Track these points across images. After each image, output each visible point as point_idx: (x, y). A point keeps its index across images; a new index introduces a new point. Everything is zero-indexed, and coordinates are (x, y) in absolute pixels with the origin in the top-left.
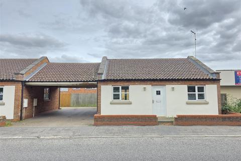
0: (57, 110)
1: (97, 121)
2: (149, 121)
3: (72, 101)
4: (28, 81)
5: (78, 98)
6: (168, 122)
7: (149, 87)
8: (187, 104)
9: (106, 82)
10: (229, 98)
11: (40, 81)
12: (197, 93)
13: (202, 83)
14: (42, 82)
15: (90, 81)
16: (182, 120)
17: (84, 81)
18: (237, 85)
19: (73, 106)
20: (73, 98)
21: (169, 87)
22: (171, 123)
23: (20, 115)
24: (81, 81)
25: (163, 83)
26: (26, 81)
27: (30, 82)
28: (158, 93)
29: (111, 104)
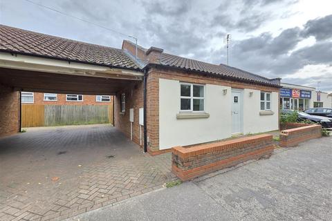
3: (47, 117)
5: (58, 113)
8: (260, 115)
12: (266, 101)
15: (125, 69)
17: (111, 66)
19: (50, 125)
20: (49, 113)
25: (242, 85)
28: (236, 100)
29: (178, 118)
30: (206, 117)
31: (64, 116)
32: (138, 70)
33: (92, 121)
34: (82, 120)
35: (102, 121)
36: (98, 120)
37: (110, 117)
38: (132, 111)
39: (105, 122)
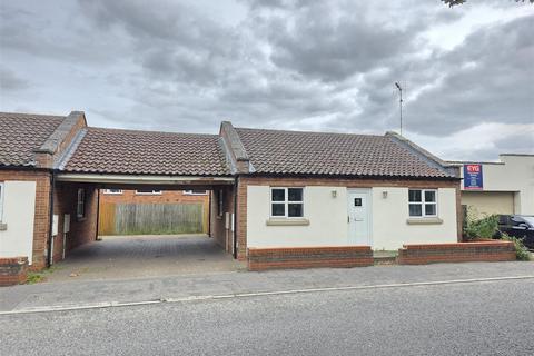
0: (93, 242)
1: (257, 261)
2: (358, 257)
3: (118, 222)
4: (66, 172)
5: (132, 215)
6: (387, 259)
7: (342, 190)
8: (409, 223)
9: (257, 178)
10: (470, 213)
11: (97, 173)
12: (423, 203)
13: (432, 184)
14: (101, 174)
15: (217, 175)
16: (414, 255)
17: (204, 175)
18: (467, 189)
19: (120, 234)
20: (120, 214)
21: (377, 191)
22: (393, 259)
23: (46, 254)
24: (197, 175)
25: (367, 183)
26: (58, 171)
27: (70, 172)
28: (358, 202)
29: (268, 224)
30: (306, 224)
31: (139, 220)
32: (230, 176)
33: (177, 229)
34: (163, 227)
35: (193, 229)
36: (187, 227)
37: (204, 222)
38: (227, 214)
39: (198, 232)
